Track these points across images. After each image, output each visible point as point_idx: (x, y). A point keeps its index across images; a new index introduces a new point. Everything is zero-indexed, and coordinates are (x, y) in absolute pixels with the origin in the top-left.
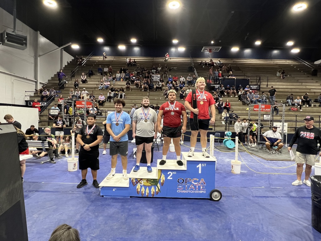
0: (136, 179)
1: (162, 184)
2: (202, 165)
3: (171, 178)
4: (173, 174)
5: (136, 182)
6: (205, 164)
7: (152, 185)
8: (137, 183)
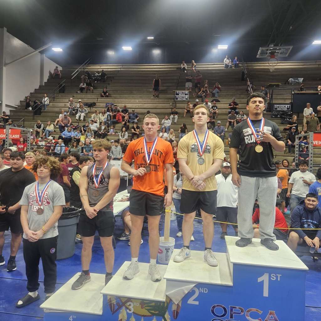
0: (118, 298)
1: (175, 315)
2: (270, 277)
3: (197, 303)
4: (200, 294)
5: (118, 304)
6: (279, 276)
7: (153, 315)
8: (120, 307)
